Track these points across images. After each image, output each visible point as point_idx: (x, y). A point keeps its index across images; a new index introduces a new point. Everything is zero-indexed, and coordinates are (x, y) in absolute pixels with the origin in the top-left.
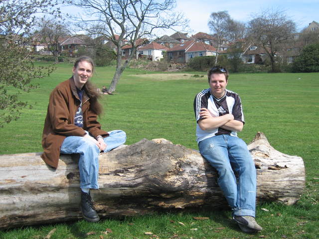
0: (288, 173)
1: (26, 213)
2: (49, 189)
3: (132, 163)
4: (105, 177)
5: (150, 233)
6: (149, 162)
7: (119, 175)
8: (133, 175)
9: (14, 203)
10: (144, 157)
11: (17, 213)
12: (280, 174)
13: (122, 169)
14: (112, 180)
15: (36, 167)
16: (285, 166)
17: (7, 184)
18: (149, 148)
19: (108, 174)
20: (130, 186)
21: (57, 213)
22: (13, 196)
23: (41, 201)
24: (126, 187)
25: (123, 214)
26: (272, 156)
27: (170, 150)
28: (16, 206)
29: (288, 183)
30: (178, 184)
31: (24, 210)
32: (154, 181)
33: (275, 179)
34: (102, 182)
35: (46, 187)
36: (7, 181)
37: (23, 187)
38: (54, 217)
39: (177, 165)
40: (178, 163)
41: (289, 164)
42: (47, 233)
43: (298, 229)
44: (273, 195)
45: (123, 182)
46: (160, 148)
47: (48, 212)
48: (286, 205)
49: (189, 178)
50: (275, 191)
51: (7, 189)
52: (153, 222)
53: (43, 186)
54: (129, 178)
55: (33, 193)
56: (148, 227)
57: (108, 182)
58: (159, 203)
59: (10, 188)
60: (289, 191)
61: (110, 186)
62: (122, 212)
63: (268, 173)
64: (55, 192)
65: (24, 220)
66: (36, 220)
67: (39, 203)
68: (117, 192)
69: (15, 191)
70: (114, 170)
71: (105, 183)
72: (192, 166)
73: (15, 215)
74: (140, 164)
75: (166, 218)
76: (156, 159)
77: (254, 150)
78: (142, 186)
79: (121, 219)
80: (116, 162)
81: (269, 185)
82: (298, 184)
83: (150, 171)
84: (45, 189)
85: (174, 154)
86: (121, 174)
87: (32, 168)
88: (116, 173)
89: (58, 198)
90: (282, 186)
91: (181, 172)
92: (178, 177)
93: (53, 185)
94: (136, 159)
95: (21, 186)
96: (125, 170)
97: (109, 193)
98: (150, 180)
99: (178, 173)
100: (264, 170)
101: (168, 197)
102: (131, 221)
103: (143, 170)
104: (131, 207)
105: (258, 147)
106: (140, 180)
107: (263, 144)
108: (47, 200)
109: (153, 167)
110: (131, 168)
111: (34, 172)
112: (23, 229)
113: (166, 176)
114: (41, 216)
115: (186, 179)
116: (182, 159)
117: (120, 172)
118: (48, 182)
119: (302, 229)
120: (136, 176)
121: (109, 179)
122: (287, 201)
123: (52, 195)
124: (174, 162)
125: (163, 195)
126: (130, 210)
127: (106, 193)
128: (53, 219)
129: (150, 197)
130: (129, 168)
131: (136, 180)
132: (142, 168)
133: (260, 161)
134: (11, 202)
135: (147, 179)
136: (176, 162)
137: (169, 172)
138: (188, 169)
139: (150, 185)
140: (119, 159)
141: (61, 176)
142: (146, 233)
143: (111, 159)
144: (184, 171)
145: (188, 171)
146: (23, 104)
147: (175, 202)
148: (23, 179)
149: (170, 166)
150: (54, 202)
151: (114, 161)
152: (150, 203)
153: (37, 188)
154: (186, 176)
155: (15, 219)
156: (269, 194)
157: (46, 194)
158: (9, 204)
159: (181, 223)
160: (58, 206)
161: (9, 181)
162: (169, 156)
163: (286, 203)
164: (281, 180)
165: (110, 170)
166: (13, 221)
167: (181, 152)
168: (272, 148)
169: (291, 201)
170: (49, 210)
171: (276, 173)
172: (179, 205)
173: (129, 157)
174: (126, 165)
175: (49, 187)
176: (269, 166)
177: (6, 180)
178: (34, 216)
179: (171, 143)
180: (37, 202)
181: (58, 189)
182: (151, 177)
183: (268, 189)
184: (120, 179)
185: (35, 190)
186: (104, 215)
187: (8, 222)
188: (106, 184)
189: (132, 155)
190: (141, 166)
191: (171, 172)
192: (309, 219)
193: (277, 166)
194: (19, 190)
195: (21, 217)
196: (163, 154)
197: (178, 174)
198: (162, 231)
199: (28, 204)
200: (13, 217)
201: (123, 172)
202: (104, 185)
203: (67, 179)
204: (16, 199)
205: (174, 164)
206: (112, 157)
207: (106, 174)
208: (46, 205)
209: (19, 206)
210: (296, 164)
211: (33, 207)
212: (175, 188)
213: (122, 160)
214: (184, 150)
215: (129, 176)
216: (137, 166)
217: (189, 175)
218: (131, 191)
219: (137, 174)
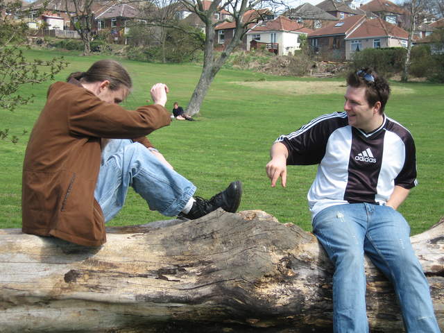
2: (30, 300)
3: (192, 255)
4: (138, 281)
6: (227, 255)
7: (167, 279)
8: (194, 280)
10: (218, 244)
13: (173, 268)
14: (153, 287)
15: (5, 256)
18: (228, 228)
19: (146, 276)
20: (188, 301)
23: (12, 323)
24: (182, 302)
27: (269, 233)
30: (283, 300)
32: (235, 292)
34: (132, 290)
35: (23, 296)
39: (283, 264)
40: (284, 259)
45: (174, 293)
46: (250, 228)
49: (304, 290)
53: (19, 293)
54: (186, 284)
57: (144, 292)
61: (148, 299)
64: (40, 306)
67: (11, 327)
68: (161, 312)
70: (157, 268)
71: (138, 293)
72: (313, 266)
74: (210, 258)
76: (239, 250)
78: (210, 302)
80: (162, 253)
83: (226, 273)
84: (22, 300)
85: (277, 241)
86: (170, 278)
88: (161, 274)
89: (45, 319)
91: (291, 277)
92: (283, 287)
93: (38, 292)
94: (202, 247)
96: (180, 270)
97: (145, 313)
98: (226, 291)
99: (283, 279)
101: (263, 325)
103: (213, 271)
106: (206, 290)
108: (25, 322)
109: (234, 265)
110: (192, 265)
113: (258, 283)
115: (299, 291)
116: (293, 252)
117: (169, 272)
118: (29, 286)
120: (199, 282)
121: (146, 286)
123: (35, 312)
124: (276, 257)
125: (253, 321)
127: (139, 312)
129: (228, 325)
130: (187, 266)
131: (200, 290)
132: (213, 266)
135: (222, 288)
136: (281, 257)
137: (266, 276)
138: (304, 273)
139: (227, 300)
140: (167, 248)
141: (53, 276)
143: (152, 247)
144: (297, 275)
145: (304, 277)
149: (268, 265)
150: (40, 326)
151: (158, 250)
153: (5, 296)
154: (299, 285)
162: (267, 245)
165: (149, 268)
167: (292, 237)
173: (188, 243)
174: (181, 260)
175: (30, 296)
179: (276, 220)
180: (5, 325)
181: (47, 301)
182: (229, 285)
184: (169, 287)
185: (3, 301)
188: (140, 295)
189: (194, 240)
190: (210, 262)
191: (270, 276)
196: (254, 241)
197: (283, 282)
201: (174, 273)
202: (137, 297)
203: (64, 282)
205: (276, 261)
206: (154, 242)
207: (141, 276)
212: (276, 309)
213: (174, 249)
214: (298, 235)
215: (185, 281)
216: (203, 263)
217: (305, 285)
218: (189, 310)
219: (201, 278)
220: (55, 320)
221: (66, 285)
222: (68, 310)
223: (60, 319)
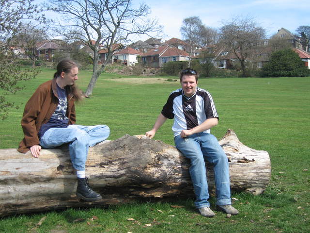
0: (256, 166)
1: (20, 202)
2: (41, 180)
3: (116, 156)
4: (91, 169)
5: (132, 219)
6: (131, 155)
7: (104, 167)
8: (117, 167)
9: (9, 193)
10: (127, 151)
11: (12, 201)
12: (248, 166)
13: (107, 162)
14: (98, 171)
15: (29, 160)
16: (253, 160)
17: (3, 175)
18: (131, 143)
19: (94, 166)
20: (114, 177)
21: (47, 202)
22: (7, 186)
23: (33, 191)
24: (111, 178)
25: (107, 203)
26: (241, 151)
27: (150, 145)
28: (11, 195)
29: (255, 175)
30: (157, 175)
31: (18, 199)
32: (136, 172)
33: (243, 171)
34: (89, 173)
35: (38, 178)
36: (3, 173)
37: (18, 178)
38: (45, 206)
39: (156, 158)
40: (157, 156)
41: (256, 157)
42: (39, 220)
43: (265, 215)
44: (242, 185)
45: (108, 173)
46: (141, 143)
47: (39, 201)
48: (254, 195)
49: (166, 170)
50: (244, 182)
51: (3, 179)
52: (135, 210)
53: (36, 177)
54: (113, 170)
55: (27, 183)
56: (130, 214)
57: (94, 174)
58: (139, 193)
59: (6, 179)
60: (256, 182)
61: (96, 177)
62: (107, 201)
63: (237, 166)
64: (46, 182)
65: (18, 209)
66: (28, 208)
67: (32, 193)
68: (102, 182)
69: (10, 182)
70: (99, 163)
71: (92, 174)
72: (170, 159)
73: (10, 204)
74: (123, 157)
75: (146, 206)
76: (137, 152)
77: (225, 145)
78: (124, 177)
79: (105, 207)
80: (102, 156)
81: (238, 176)
82: (264, 176)
83: (132, 163)
84: (38, 180)
85: (154, 148)
86: (106, 167)
87: (25, 161)
88: (101, 165)
89: (48, 188)
90: (250, 178)
91: (159, 164)
92: (157, 169)
93: (45, 176)
94: (119, 152)
95: (16, 177)
96: (110, 163)
97: (95, 183)
98: (132, 172)
99: (157, 165)
100: (234, 163)
101: (148, 187)
102: (114, 209)
103: (125, 163)
104: (115, 197)
105: (228, 142)
106: (123, 172)
107: (233, 140)
108: (39, 190)
109: (135, 160)
110: (115, 161)
111: (27, 164)
112: (16, 217)
113: (146, 168)
114: (33, 205)
115: (164, 170)
116: (161, 153)
117: (105, 164)
118: (40, 173)
119: (268, 215)
120: (119, 168)
121: (95, 171)
122: (255, 191)
123: (43, 185)
124: (153, 155)
125: (144, 185)
126: (114, 199)
127: (92, 183)
128: (44, 208)
129: (132, 188)
130: (113, 161)
131: (120, 172)
132: (125, 161)
133: (230, 155)
134: (6, 192)
135: (130, 171)
136: (155, 155)
137: (149, 164)
138: (166, 162)
139: (132, 176)
140: (104, 153)
141: (52, 168)
142: (129, 219)
143: (97, 153)
144: (163, 163)
145: (166, 164)
147: (154, 192)
148: (17, 170)
149: (150, 159)
150: (45, 191)
151: (100, 154)
152: (132, 193)
153: (30, 178)
154: (164, 168)
155: (10, 207)
156: (238, 184)
157: (37, 184)
158: (5, 194)
159: (160, 211)
160: (49, 196)
161: (5, 173)
162: (149, 150)
163: (254, 193)
164: (249, 172)
165: (96, 163)
166: (8, 209)
167: (160, 146)
168: (241, 144)
169: (258, 191)
170: (41, 199)
171: (245, 166)
172: (158, 195)
173: (113, 151)
174: (110, 158)
175: (41, 178)
176: (238, 159)
177: (2, 171)
178: (27, 205)
180: (30, 192)
181: (49, 180)
182: (133, 169)
183: (237, 180)
184: (105, 171)
185: (28, 180)
186: (90, 203)
187: (3, 210)
189: (116, 149)
190: (123, 159)
191: (151, 164)
192: (274, 206)
193: (246, 160)
194: (14, 181)
195: (15, 205)
196: (143, 148)
197: (157, 166)
198: (143, 217)
199: (21, 194)
200: (8, 206)
201: (107, 165)
202: (91, 176)
203: (57, 171)
204: (11, 189)
205: (154, 157)
206: (98, 151)
207: (92, 166)
208: (38, 195)
209: (14, 195)
210: (262, 158)
211: (26, 197)
212: (154, 179)
213: (107, 153)
214: (162, 145)
215: (113, 168)
216: (120, 159)
217: (167, 168)
218: (115, 181)
219: (120, 166)
220: (53, 189)
221: (58, 172)
222: (59, 183)
223: (55, 188)
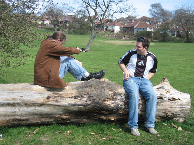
0: (180, 103)
1: (22, 118)
2: (36, 105)
3: (85, 92)
4: (69, 99)
5: (94, 134)
6: (95, 92)
7: (77, 99)
8: (85, 99)
9: (15, 112)
10: (93, 89)
11: (17, 117)
12: (175, 103)
13: (79, 95)
14: (73, 101)
15: (29, 91)
16: (179, 99)
17: (12, 100)
18: (96, 84)
19: (71, 98)
20: (84, 106)
21: (40, 119)
22: (15, 108)
23: (31, 111)
24: (82, 106)
25: (79, 122)
26: (171, 92)
27: (108, 85)
28: (17, 113)
29: (180, 109)
30: (112, 106)
31: (21, 116)
32: (98, 103)
33: (172, 106)
34: (66, 102)
35: (34, 103)
36: (12, 99)
37: (21, 103)
38: (39, 121)
39: (113, 95)
40: (113, 93)
41: (181, 98)
42: (34, 130)
43: (183, 137)
44: (170, 115)
45: (79, 103)
46: (103, 84)
47: (35, 118)
48: (178, 122)
49: (119, 103)
50: (171, 113)
51: (12, 103)
52: (96, 127)
53: (33, 102)
55: (27, 106)
56: (93, 130)
57: (70, 102)
58: (100, 117)
59: (13, 103)
60: (180, 114)
61: (72, 105)
62: (79, 121)
63: (168, 102)
64: (39, 106)
65: (21, 122)
66: (28, 122)
67: (30, 113)
68: (75, 109)
69: (17, 105)
70: (74, 96)
71: (69, 103)
72: (122, 95)
73: (16, 119)
74: (90, 93)
75: (105, 126)
76: (100, 90)
77: (160, 88)
78: (90, 106)
79: (78, 125)
80: (76, 91)
81: (168, 109)
82: (186, 110)
83: (95, 97)
85: (111, 88)
86: (78, 98)
87: (27, 92)
88: (76, 97)
89: (41, 110)
90: (176, 111)
91: (114, 99)
92: (112, 102)
93: (38, 102)
94: (88, 90)
95: (20, 102)
96: (81, 96)
97: (71, 109)
98: (95, 103)
99: (112, 99)
100: (166, 101)
101: (106, 113)
102: (83, 126)
103: (91, 96)
104: (85, 118)
105: (163, 86)
106: (89, 102)
107: (167, 85)
108: (35, 111)
109: (98, 95)
110: (85, 95)
111: (28, 94)
112: (20, 127)
113: (105, 100)
114: (31, 120)
115: (117, 103)
116: (116, 91)
118: (36, 100)
119: (186, 137)
121: (71, 101)
122: (179, 120)
123: (37, 108)
124: (111, 93)
125: (103, 112)
126: (84, 120)
127: (69, 108)
129: (95, 113)
130: (84, 95)
131: (87, 102)
132: (91, 95)
133: (163, 95)
134: (14, 111)
135: (94, 102)
136: (112, 93)
137: (108, 98)
138: (119, 97)
139: (95, 105)
140: (77, 89)
141: (43, 98)
142: (91, 134)
143: (73, 89)
144: (117, 98)
145: (119, 99)
146: (28, 55)
147: (110, 117)
148: (21, 98)
149: (108, 95)
150: (38, 112)
151: (75, 90)
152: (95, 116)
153: (29, 103)
154: (117, 101)
155: (16, 121)
156: (168, 115)
157: (34, 107)
158: (13, 112)
159: (113, 129)
160: (42, 115)
161: (13, 99)
162: (108, 89)
163: (178, 121)
164: (175, 107)
165: (72, 95)
166: (15, 122)
167: (115, 87)
168: (171, 88)
169: (182, 120)
170: (36, 117)
171: (173, 103)
172: (113, 118)
173: (84, 88)
174: (82, 93)
175: (36, 103)
176: (168, 98)
177: (11, 98)
178: (27, 120)
179: (111, 82)
180: (29, 112)
181: (41, 105)
182: (96, 101)
183: (167, 112)
184: (78, 101)
185: (28, 105)
186: (68, 122)
187: (12, 123)
188: (69, 104)
189: (86, 87)
190: (91, 94)
191: (109, 98)
192: (191, 131)
193: (174, 99)
194: (19, 104)
195: (19, 120)
196: (104, 88)
197: (112, 100)
198: (101, 133)
199: (23, 113)
200: (15, 120)
201: (80, 97)
202: (68, 104)
203: (46, 99)
204: (17, 109)
206: (74, 88)
207: (70, 98)
208: (34, 114)
209: (18, 113)
210: (185, 98)
211: (26, 115)
212: (110, 108)
213: (80, 90)
214: (117, 86)
215: (83, 100)
216: (88, 94)
217: (119, 101)
218: (84, 108)
219: (88, 99)
220: (44, 111)
221: (47, 100)
222: (48, 108)
223: (45, 110)
